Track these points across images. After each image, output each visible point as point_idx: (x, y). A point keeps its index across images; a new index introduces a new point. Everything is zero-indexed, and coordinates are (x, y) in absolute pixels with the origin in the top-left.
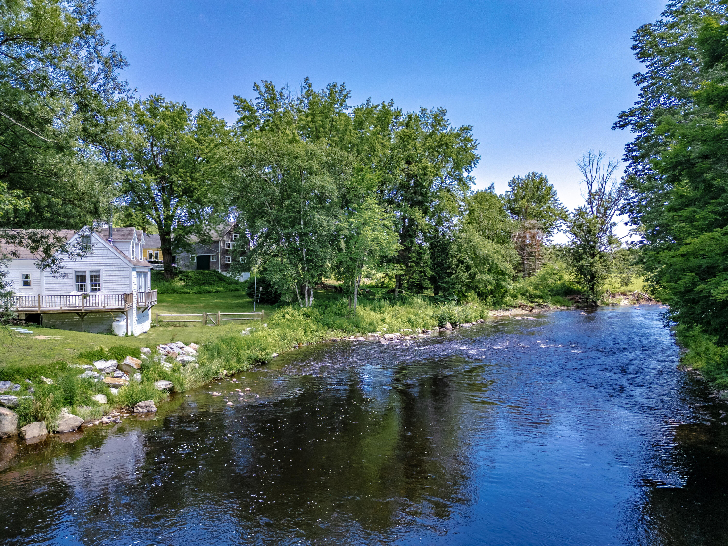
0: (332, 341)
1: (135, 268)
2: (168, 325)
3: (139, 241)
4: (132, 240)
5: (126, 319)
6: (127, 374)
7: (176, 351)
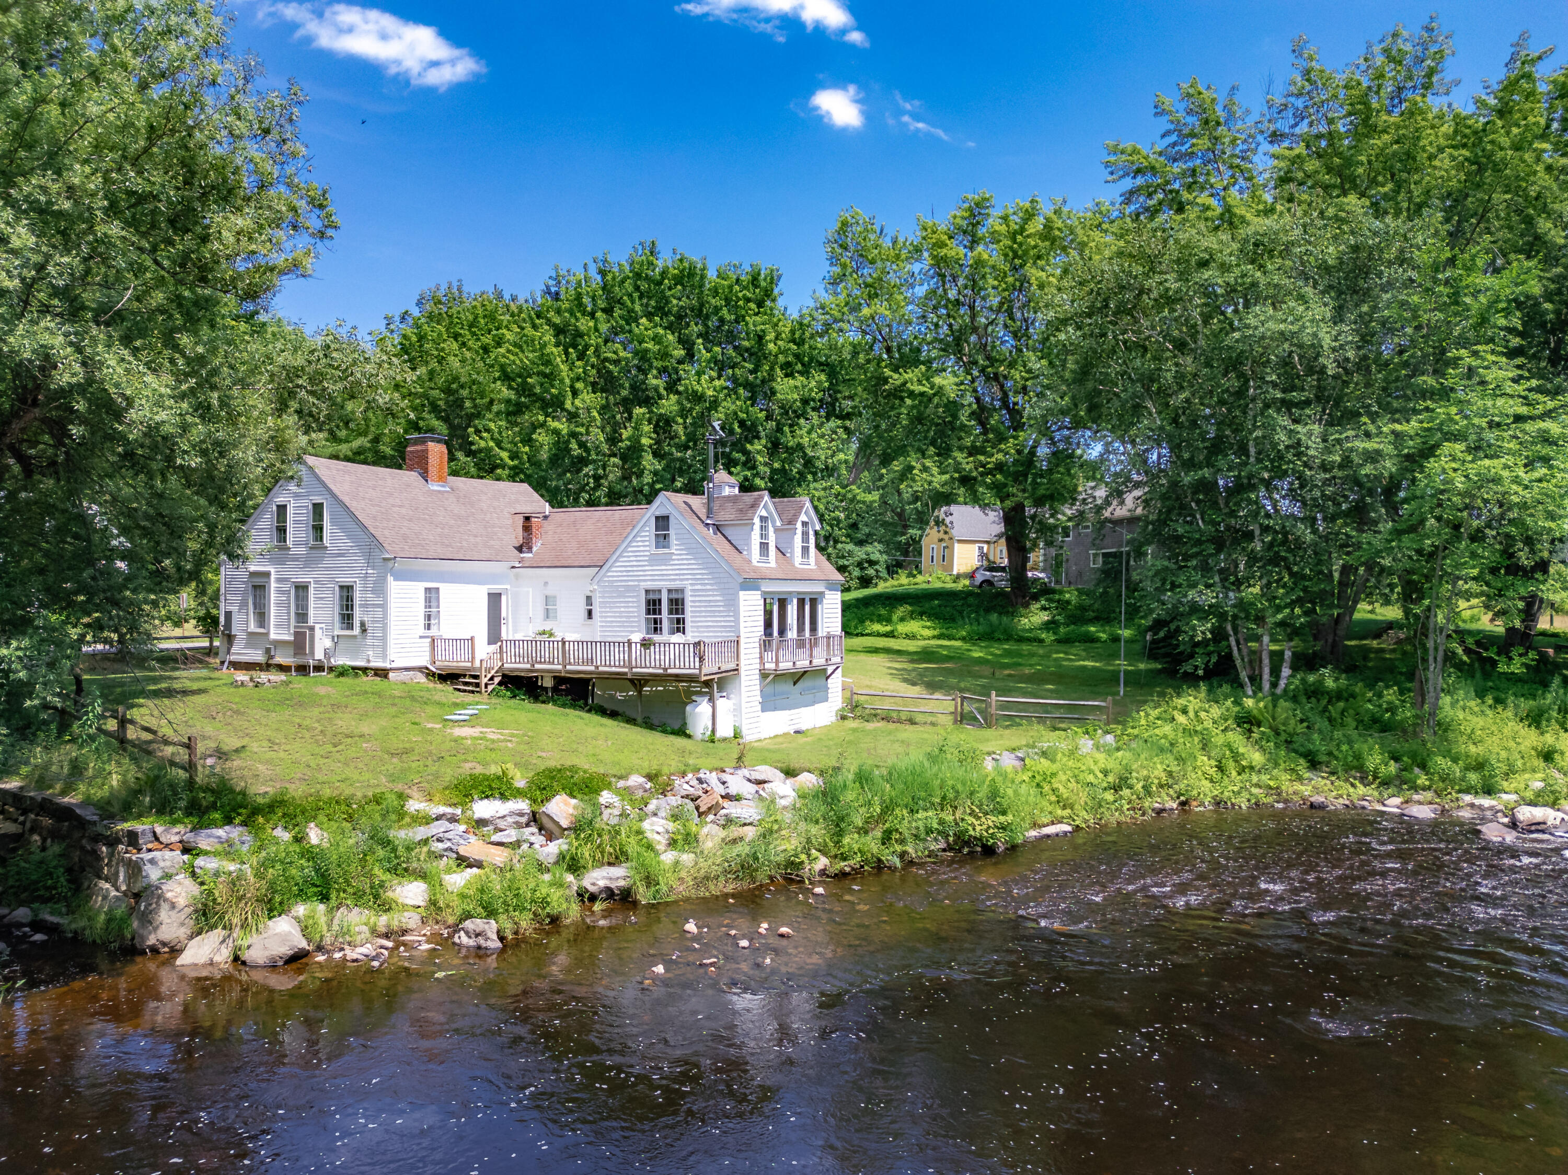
0: (1312, 806)
1: (750, 584)
2: (874, 716)
3: (791, 522)
4: (757, 521)
5: (712, 700)
6: (550, 837)
7: (733, 791)
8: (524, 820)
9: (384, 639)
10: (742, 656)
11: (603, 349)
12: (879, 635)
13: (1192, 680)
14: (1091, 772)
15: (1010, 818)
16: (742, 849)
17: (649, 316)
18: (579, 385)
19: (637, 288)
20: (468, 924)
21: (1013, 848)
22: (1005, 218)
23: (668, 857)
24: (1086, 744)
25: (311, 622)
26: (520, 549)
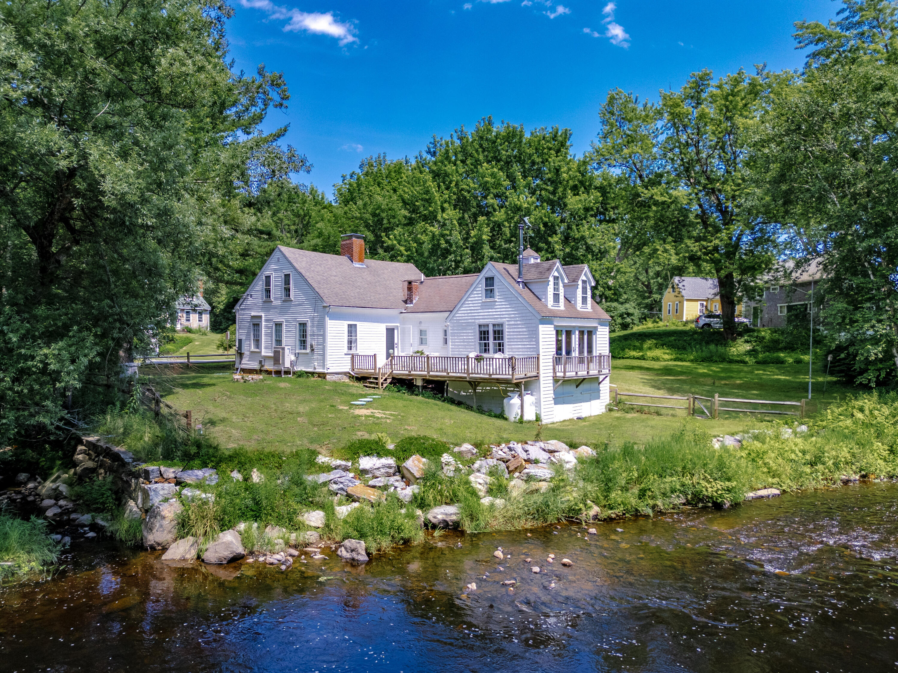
1: (546, 320)
2: (632, 409)
3: (575, 280)
4: (551, 279)
5: (521, 396)
6: (408, 484)
7: (533, 456)
8: (392, 471)
9: (324, 355)
10: (541, 368)
11: (461, 183)
12: (634, 358)
13: (866, 388)
14: (793, 451)
15: (734, 484)
16: (538, 499)
17: (489, 162)
18: (446, 205)
19: (481, 146)
20: (347, 542)
21: (736, 506)
22: (720, 87)
23: (486, 501)
24: (787, 432)
25: (283, 346)
26: (406, 302)
